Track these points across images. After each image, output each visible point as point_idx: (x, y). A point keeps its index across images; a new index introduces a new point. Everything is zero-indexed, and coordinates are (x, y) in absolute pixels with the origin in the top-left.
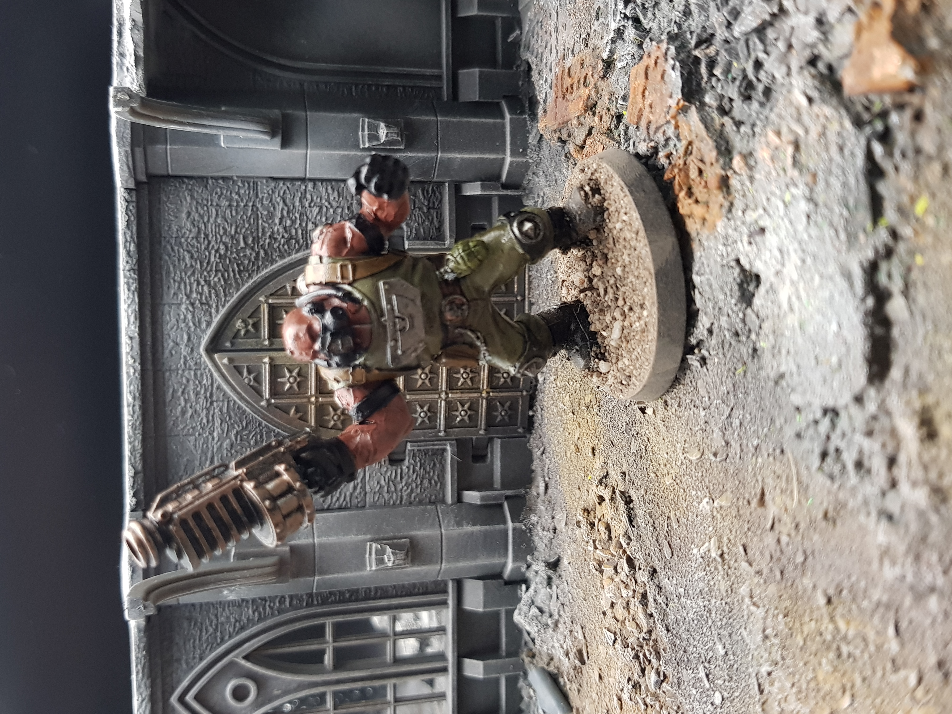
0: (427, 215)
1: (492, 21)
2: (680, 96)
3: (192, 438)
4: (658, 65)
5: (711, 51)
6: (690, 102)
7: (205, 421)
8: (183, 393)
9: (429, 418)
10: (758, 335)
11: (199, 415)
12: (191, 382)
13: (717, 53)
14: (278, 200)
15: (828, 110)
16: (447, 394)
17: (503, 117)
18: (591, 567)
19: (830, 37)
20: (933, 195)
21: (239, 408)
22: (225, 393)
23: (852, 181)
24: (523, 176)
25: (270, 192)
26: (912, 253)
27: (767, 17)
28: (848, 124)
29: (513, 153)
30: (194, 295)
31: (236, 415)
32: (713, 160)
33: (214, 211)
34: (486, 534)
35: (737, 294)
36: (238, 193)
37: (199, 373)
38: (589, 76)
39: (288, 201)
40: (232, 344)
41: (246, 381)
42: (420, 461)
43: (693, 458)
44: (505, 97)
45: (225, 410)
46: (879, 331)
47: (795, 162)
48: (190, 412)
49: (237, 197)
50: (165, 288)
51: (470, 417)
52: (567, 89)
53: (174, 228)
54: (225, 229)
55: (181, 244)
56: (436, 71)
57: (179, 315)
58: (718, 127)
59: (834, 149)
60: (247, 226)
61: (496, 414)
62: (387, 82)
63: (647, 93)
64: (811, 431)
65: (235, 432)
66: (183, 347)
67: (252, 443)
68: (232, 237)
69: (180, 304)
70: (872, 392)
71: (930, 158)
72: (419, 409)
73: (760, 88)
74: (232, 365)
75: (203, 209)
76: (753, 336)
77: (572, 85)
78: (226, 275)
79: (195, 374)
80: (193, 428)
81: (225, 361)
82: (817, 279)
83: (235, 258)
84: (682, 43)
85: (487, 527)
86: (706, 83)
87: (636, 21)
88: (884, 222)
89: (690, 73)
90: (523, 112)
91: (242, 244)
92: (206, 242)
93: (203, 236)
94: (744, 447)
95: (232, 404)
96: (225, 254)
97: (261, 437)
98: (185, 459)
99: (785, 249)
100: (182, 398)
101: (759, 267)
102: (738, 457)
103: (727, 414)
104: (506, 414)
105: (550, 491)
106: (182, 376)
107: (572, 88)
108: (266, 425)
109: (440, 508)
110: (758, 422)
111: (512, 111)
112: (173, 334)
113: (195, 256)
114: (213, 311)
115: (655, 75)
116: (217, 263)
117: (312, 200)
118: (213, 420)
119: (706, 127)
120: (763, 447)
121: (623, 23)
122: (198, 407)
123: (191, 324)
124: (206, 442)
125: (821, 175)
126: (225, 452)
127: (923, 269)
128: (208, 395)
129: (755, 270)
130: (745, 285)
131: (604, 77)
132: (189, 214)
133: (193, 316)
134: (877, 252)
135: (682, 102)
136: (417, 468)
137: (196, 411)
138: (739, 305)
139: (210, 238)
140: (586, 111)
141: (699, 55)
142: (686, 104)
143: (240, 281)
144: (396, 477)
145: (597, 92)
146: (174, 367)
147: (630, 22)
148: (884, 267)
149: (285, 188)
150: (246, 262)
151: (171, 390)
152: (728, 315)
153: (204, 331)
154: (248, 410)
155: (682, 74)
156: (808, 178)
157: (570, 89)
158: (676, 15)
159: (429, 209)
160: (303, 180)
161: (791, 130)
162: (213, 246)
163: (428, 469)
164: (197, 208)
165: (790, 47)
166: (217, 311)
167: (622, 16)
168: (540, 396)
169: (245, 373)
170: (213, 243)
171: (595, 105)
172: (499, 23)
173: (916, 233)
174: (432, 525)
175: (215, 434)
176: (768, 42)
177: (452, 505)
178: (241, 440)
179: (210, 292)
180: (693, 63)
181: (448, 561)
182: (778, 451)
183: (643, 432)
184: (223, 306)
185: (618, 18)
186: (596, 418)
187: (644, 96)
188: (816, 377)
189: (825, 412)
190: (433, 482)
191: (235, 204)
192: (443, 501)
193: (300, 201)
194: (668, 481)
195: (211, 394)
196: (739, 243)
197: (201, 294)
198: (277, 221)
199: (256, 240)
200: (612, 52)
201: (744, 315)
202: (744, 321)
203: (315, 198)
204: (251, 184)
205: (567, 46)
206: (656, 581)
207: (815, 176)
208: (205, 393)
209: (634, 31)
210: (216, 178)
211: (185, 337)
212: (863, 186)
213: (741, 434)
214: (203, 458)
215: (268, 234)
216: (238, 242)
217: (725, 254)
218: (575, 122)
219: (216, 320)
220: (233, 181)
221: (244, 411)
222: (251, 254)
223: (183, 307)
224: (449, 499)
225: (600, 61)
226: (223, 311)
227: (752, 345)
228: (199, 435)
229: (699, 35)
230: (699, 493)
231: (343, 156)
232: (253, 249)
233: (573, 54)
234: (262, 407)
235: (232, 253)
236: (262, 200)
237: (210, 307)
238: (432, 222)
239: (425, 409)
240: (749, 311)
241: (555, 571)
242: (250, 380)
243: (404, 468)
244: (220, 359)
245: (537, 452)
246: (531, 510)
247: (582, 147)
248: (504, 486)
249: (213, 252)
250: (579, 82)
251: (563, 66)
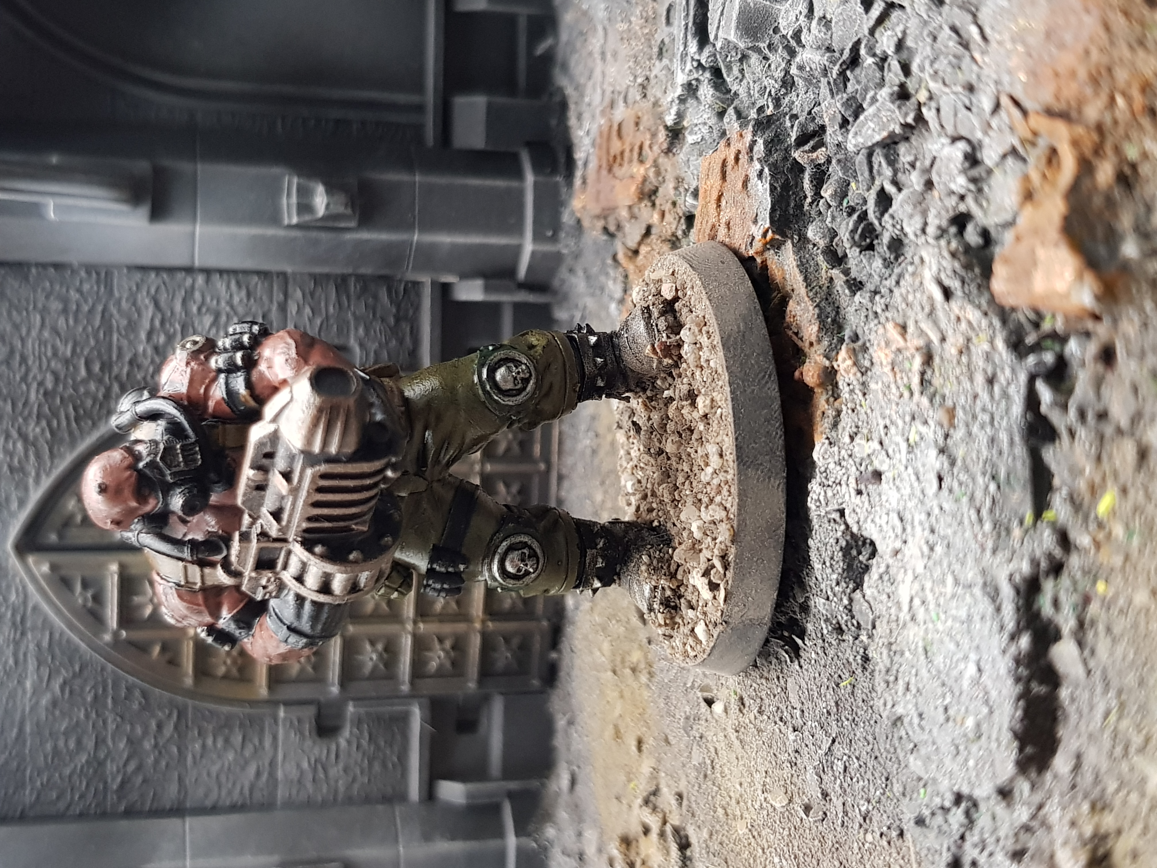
0: (395, 329)
1: (512, 19)
2: (768, 224)
4: (740, 163)
5: (819, 155)
6: (784, 235)
7: (11, 662)
9: (386, 662)
14: (147, 301)
16: (415, 622)
17: (522, 178)
21: (69, 642)
22: (46, 619)
24: (553, 272)
25: (134, 288)
29: (537, 238)
31: (63, 653)
33: (38, 317)
34: (471, 855)
36: (79, 291)
38: (646, 147)
39: (163, 304)
40: (61, 536)
41: (80, 601)
42: (370, 730)
44: (527, 144)
45: (45, 644)
49: (77, 296)
51: (453, 661)
52: (615, 157)
54: (54, 348)
56: (415, 99)
60: (92, 342)
61: (496, 655)
62: (336, 114)
63: (723, 202)
65: (61, 680)
67: (89, 699)
68: (67, 362)
72: (368, 647)
74: (56, 575)
75: (19, 313)
77: (622, 153)
78: (55, 423)
81: (45, 568)
83: (71, 396)
85: (474, 844)
87: (716, 73)
89: (786, 186)
90: (554, 172)
91: (83, 372)
92: (23, 369)
93: (18, 357)
95: (57, 635)
96: (54, 390)
97: (105, 690)
104: (513, 655)
105: (578, 789)
107: (622, 158)
108: (113, 671)
109: (399, 810)
111: (537, 169)
114: (31, 482)
115: (735, 178)
116: (39, 404)
117: (203, 303)
118: (25, 661)
121: (696, 76)
124: (12, 696)
126: (43, 714)
128: (18, 619)
130: (854, 552)
131: (669, 151)
135: (770, 234)
136: (365, 743)
139: (30, 362)
140: (641, 199)
141: (800, 160)
142: (777, 237)
143: (77, 433)
144: (328, 757)
145: (658, 174)
147: (707, 76)
149: (159, 281)
150: (89, 403)
153: (14, 514)
154: (83, 645)
155: (772, 188)
157: (619, 158)
159: (398, 320)
160: (189, 270)
162: (35, 378)
163: (382, 744)
164: (9, 313)
166: (38, 482)
167: (695, 64)
168: (569, 630)
169: (78, 588)
170: (35, 371)
171: (655, 191)
172: (523, 24)
174: (384, 839)
175: (28, 685)
177: (418, 804)
178: (71, 694)
179: (26, 452)
180: (791, 171)
184: (48, 475)
185: (689, 65)
187: (719, 205)
190: (389, 765)
191: (74, 307)
192: (405, 797)
193: (184, 303)
195: (23, 619)
197: (12, 455)
198: (143, 336)
199: (106, 366)
200: (680, 116)
203: (208, 299)
204: (103, 275)
205: (618, 88)
208: (13, 615)
209: (713, 90)
210: (43, 266)
214: (7, 724)
215: (127, 359)
216: (76, 368)
218: (624, 213)
219: (35, 496)
220: (72, 270)
221: (77, 649)
222: (97, 390)
224: (414, 794)
225: (661, 127)
226: (47, 483)
229: (802, 126)
231: (254, 237)
232: (100, 381)
233: (625, 102)
234: (106, 643)
235: (65, 388)
236: (118, 302)
237: (26, 474)
238: (402, 342)
239: (379, 647)
242: (85, 600)
243: (343, 742)
244: (36, 563)
245: (561, 723)
246: (548, 817)
247: (636, 252)
248: (508, 773)
249: (35, 385)
250: (631, 150)
251: (610, 120)
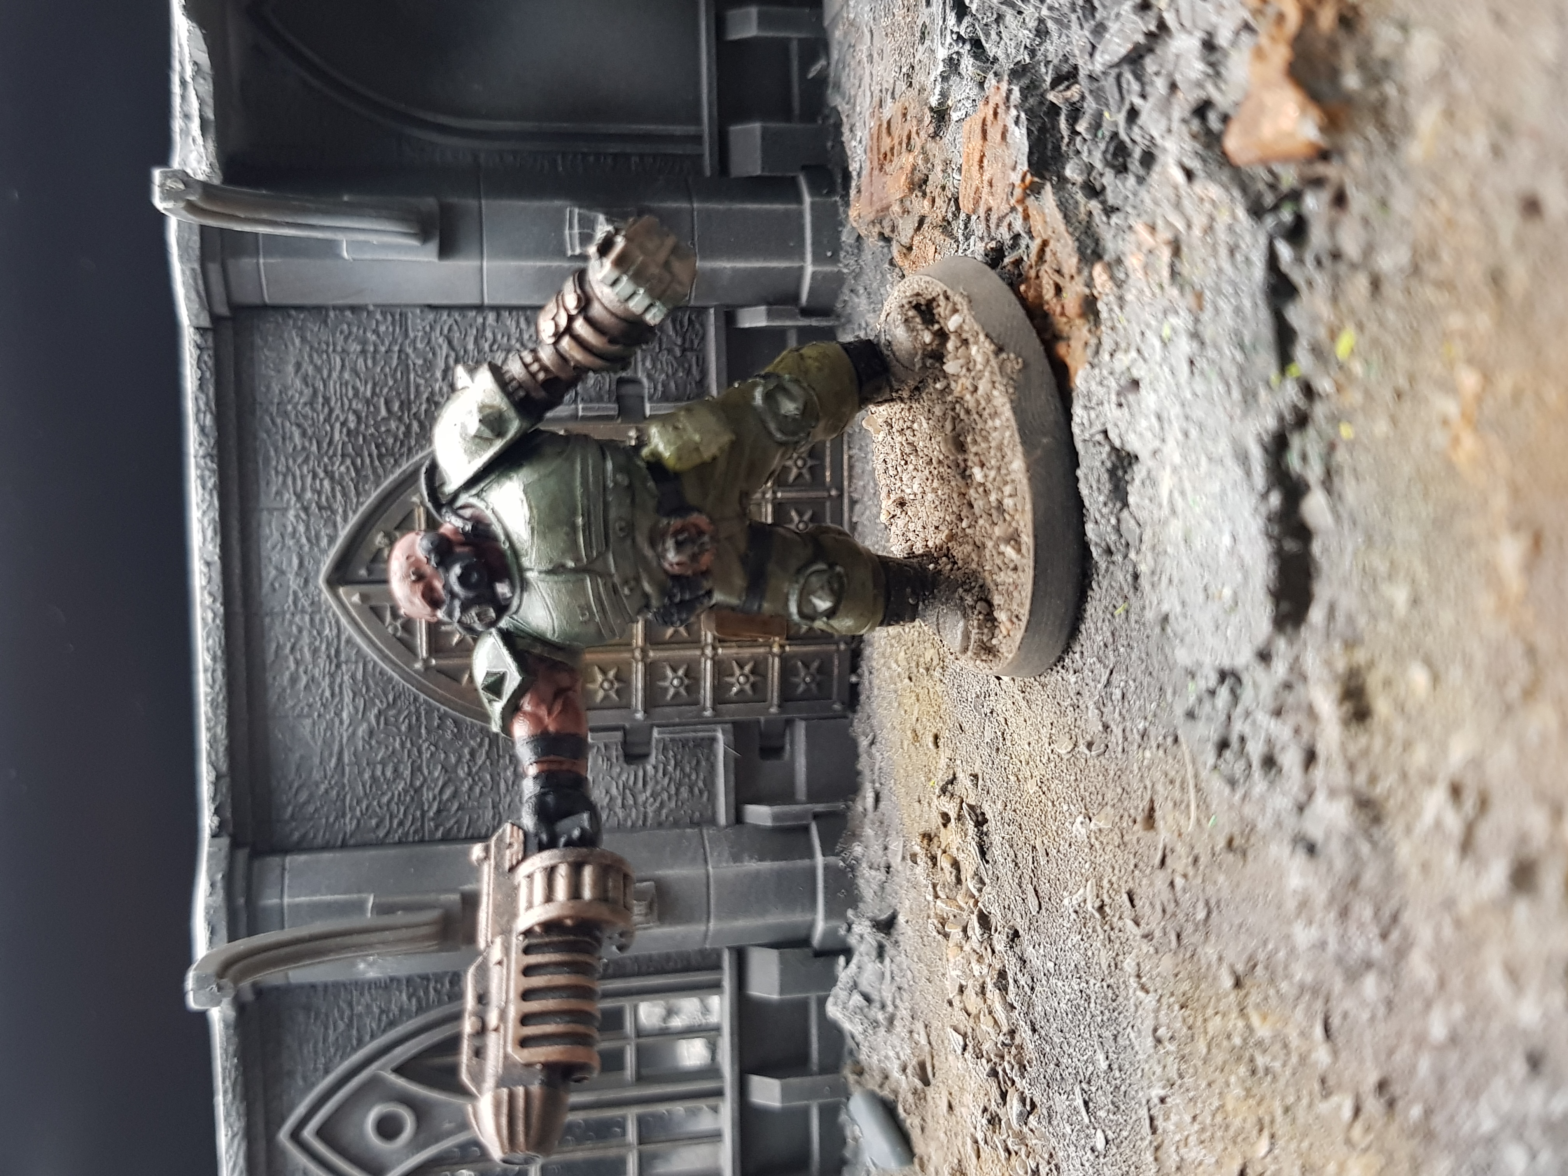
0: (682, 360)
1: (784, 44)
2: (1026, 168)
3: (308, 722)
4: (999, 116)
5: (1074, 93)
6: (1042, 177)
7: (327, 694)
8: (293, 649)
9: (687, 688)
10: (1138, 552)
11: (319, 685)
12: (305, 633)
13: (1083, 98)
14: (441, 340)
15: (1214, 191)
16: (714, 648)
17: (799, 200)
18: (931, 927)
19: (1223, 71)
20: (1360, 327)
21: (382, 673)
22: (359, 651)
23: (1247, 304)
24: (835, 294)
25: (428, 328)
26: (1335, 419)
27: (1141, 39)
28: (1241, 213)
29: (818, 258)
30: (309, 495)
31: (377, 684)
32: (1074, 271)
33: (338, 360)
34: (780, 875)
35: (1107, 487)
36: (376, 332)
37: (317, 618)
38: (914, 135)
39: (455, 342)
40: (370, 571)
41: (390, 630)
42: (675, 757)
43: (1063, 752)
44: (804, 168)
45: (359, 675)
46: (1291, 545)
47: (1174, 274)
48: (304, 680)
49: (374, 337)
50: (263, 484)
51: (753, 686)
52: (886, 154)
53: (276, 388)
54: (356, 389)
55: (286, 414)
56: (691, 129)
57: (285, 526)
58: (1083, 216)
59: (1223, 252)
60: (391, 383)
61: (796, 680)
62: (614, 148)
63: (985, 161)
64: (1207, 707)
65: (375, 711)
66: (291, 577)
67: (403, 728)
68: (368, 402)
69: (285, 510)
70: (1281, 644)
71: (1354, 266)
72: (669, 673)
73: (1137, 153)
74: (366, 606)
75: (320, 356)
76: (1132, 555)
77: (892, 149)
78: (359, 461)
79: (312, 620)
80: (310, 706)
81: (356, 598)
82: (1204, 460)
83: (372, 435)
84: (1032, 82)
85: (782, 864)
86: (1068, 145)
87: (976, 44)
88: (1295, 370)
89: (1043, 130)
90: (832, 192)
91: (383, 412)
92: (326, 410)
93: (321, 400)
94: (1128, 733)
95: (370, 666)
96: (357, 429)
97: (418, 719)
98: (297, 755)
99: (1165, 415)
100: (291, 658)
101: (1133, 444)
102: (1120, 749)
103: (1104, 680)
104: (813, 680)
105: (882, 805)
106: (291, 623)
107: (893, 155)
108: (425, 701)
109: (708, 832)
110: (1145, 694)
111: (814, 190)
112: (275, 556)
113: (310, 432)
114: (339, 519)
115: (994, 134)
116: (343, 444)
117: (495, 340)
118: (341, 692)
119: (1066, 216)
120: (1152, 731)
121: (956, 49)
122: (317, 672)
123: (304, 540)
124: (330, 727)
125: (1208, 294)
126: (360, 743)
127: (1351, 446)
128: (333, 652)
129: (1128, 448)
130: (1120, 473)
131: (935, 136)
132: (298, 366)
133: (307, 528)
134: (1281, 418)
135: (1029, 177)
136: (670, 769)
137: (313, 679)
138: (1110, 505)
139: (332, 403)
140: (911, 190)
141: (1055, 101)
142: (1036, 179)
143: (380, 471)
144: (635, 783)
145: (927, 160)
146: (277, 609)
147: (968, 47)
148: (1296, 442)
149: (451, 321)
150: (390, 441)
151: (274, 646)
152: (1096, 522)
153: (324, 552)
154: (396, 676)
155: (1029, 132)
156: (1190, 299)
157: (889, 154)
158: (1026, 36)
159: (684, 351)
160: (480, 308)
161: (1169, 224)
162: (337, 417)
163: (688, 770)
164: (311, 357)
165: (1173, 87)
166: (345, 519)
167: (955, 37)
168: (867, 652)
169: (388, 618)
170: (337, 411)
171: (925, 181)
172: (794, 47)
173: (1339, 389)
174: (693, 861)
175: (345, 715)
176: (1146, 79)
177: (727, 827)
178: (386, 724)
179: (333, 490)
180: (1047, 114)
181: (719, 918)
182: (1170, 740)
183: (999, 708)
184: (355, 512)
185: (949, 40)
186: (939, 688)
187: (981, 167)
188: (1205, 620)
189: (1223, 676)
190: (696, 790)
191: (372, 349)
192: (713, 821)
193: (476, 341)
194: (1031, 787)
195: (338, 652)
196: (1106, 404)
197: (319, 493)
198: (439, 374)
199: (405, 405)
200: (944, 95)
201: (1119, 520)
202: (1117, 529)
203: (499, 337)
204: (397, 317)
205: (885, 86)
206: (1017, 950)
207: (1199, 296)
208: (327, 648)
209: (972, 60)
210: (341, 309)
211: (295, 561)
212: (1264, 314)
213: (1124, 711)
214: (326, 754)
215: (425, 396)
216: (377, 409)
217: (1086, 422)
218: (898, 208)
219: (344, 533)
220: (369, 312)
221: (390, 679)
222: (398, 429)
223: (291, 514)
224: (722, 819)
225: (927, 111)
226: (354, 520)
227: (1131, 569)
228: (319, 716)
229: (1056, 68)
230: (1072, 807)
231: (541, 269)
232: (400, 419)
233: (893, 98)
234: (416, 671)
235: (367, 427)
236: (414, 341)
237: (334, 512)
238: (689, 372)
239: (681, 673)
240: (1125, 514)
241: (888, 934)
242: (396, 629)
243: (649, 768)
244: (349, 595)
245: (864, 742)
246: (855, 836)
247: (910, 249)
248: (812, 797)
249: (338, 425)
250: (900, 144)
251: (880, 119)
